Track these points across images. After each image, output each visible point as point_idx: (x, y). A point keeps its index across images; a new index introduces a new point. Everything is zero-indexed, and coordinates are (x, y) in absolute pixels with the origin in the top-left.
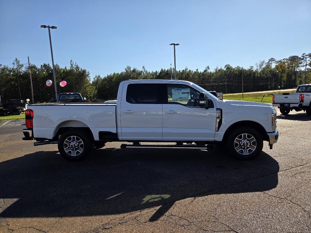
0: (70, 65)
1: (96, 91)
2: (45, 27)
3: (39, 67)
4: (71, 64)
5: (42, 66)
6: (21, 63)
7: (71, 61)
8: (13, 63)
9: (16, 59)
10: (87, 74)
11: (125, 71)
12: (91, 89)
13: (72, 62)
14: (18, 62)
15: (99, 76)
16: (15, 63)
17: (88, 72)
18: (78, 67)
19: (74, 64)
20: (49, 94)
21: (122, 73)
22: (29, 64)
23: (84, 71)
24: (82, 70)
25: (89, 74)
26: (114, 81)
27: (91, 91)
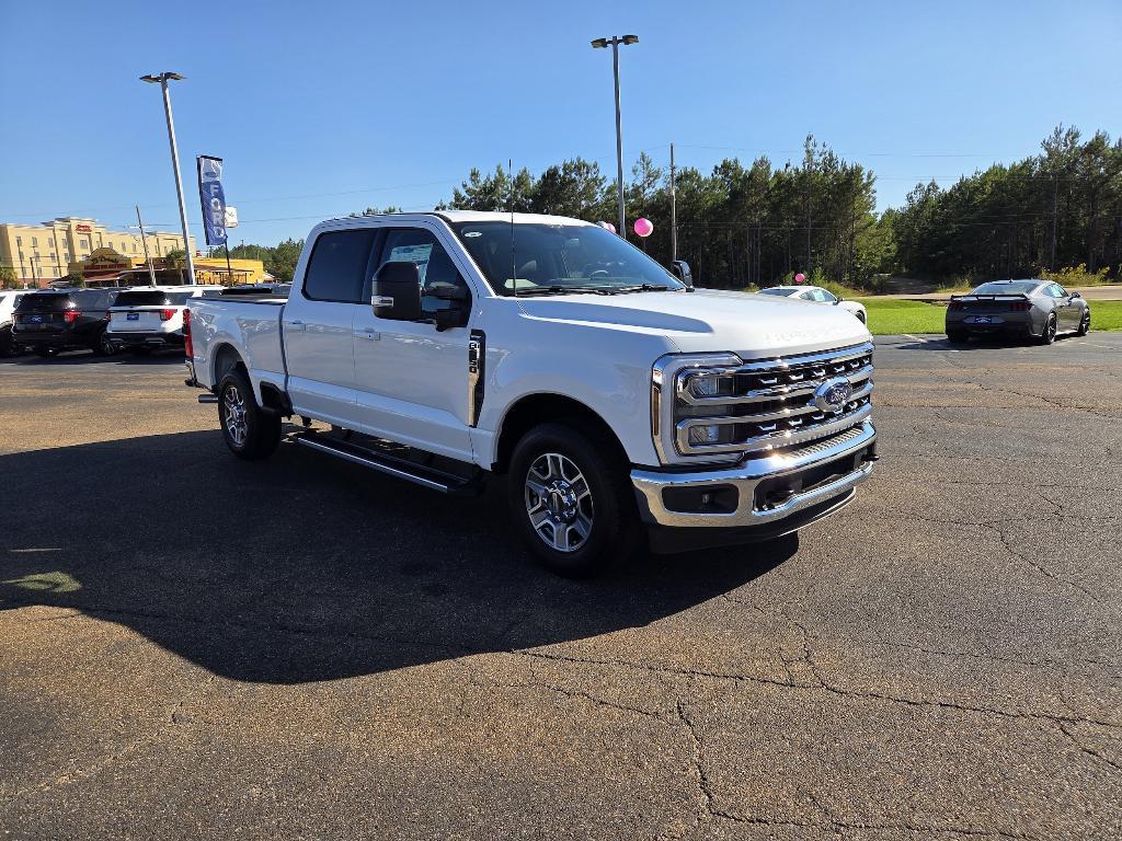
0: (805, 155)
1: (893, 247)
2: (603, 43)
3: (706, 173)
4: (808, 152)
5: (716, 168)
6: (654, 166)
7: (809, 139)
8: (634, 171)
9: (643, 158)
10: (865, 181)
11: (1045, 154)
12: (875, 241)
13: (812, 141)
14: (647, 164)
15: (933, 184)
16: (640, 167)
17: (869, 177)
18: (832, 160)
19: (820, 148)
20: (725, 264)
21: (1027, 165)
22: (673, 168)
23: (854, 174)
24: (844, 169)
25: (871, 183)
26: (984, 201)
27: (874, 248)
